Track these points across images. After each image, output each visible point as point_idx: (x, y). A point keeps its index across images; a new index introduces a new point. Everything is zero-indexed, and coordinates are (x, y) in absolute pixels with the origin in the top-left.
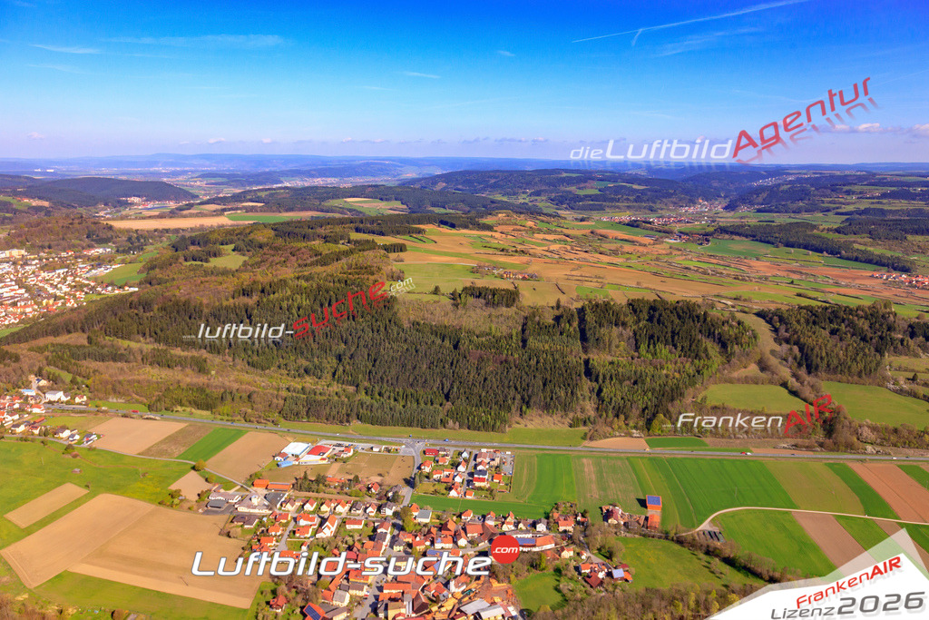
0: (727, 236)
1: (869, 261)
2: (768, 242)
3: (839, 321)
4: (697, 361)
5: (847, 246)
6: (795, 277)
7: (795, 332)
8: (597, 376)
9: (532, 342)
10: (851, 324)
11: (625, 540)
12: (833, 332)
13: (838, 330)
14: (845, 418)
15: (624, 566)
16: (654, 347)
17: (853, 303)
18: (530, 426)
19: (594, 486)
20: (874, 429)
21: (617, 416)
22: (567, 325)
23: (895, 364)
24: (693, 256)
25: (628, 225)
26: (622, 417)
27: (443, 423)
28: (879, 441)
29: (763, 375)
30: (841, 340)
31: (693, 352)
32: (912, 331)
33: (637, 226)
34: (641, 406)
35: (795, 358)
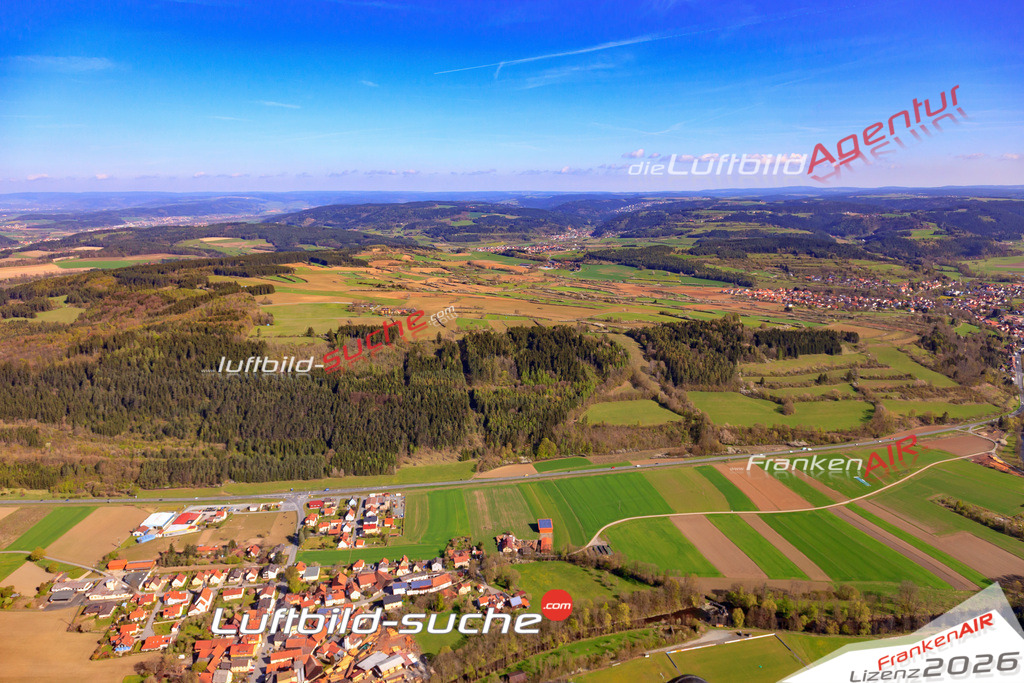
0: (595, 262)
1: (718, 279)
2: (632, 266)
3: (697, 335)
4: (576, 383)
5: (699, 265)
6: (657, 296)
7: (661, 348)
8: (483, 407)
9: (415, 378)
10: (708, 337)
11: (520, 567)
12: (693, 346)
13: (697, 343)
14: (708, 424)
15: (521, 593)
16: (536, 373)
17: (707, 318)
18: (419, 465)
19: (487, 518)
20: (733, 431)
21: (505, 445)
22: (450, 358)
23: (746, 371)
24: (566, 283)
25: (503, 254)
26: (510, 445)
27: (327, 472)
28: (737, 441)
29: (636, 391)
30: (700, 352)
31: (572, 375)
32: (757, 339)
33: (512, 256)
34: (528, 432)
35: (662, 373)
